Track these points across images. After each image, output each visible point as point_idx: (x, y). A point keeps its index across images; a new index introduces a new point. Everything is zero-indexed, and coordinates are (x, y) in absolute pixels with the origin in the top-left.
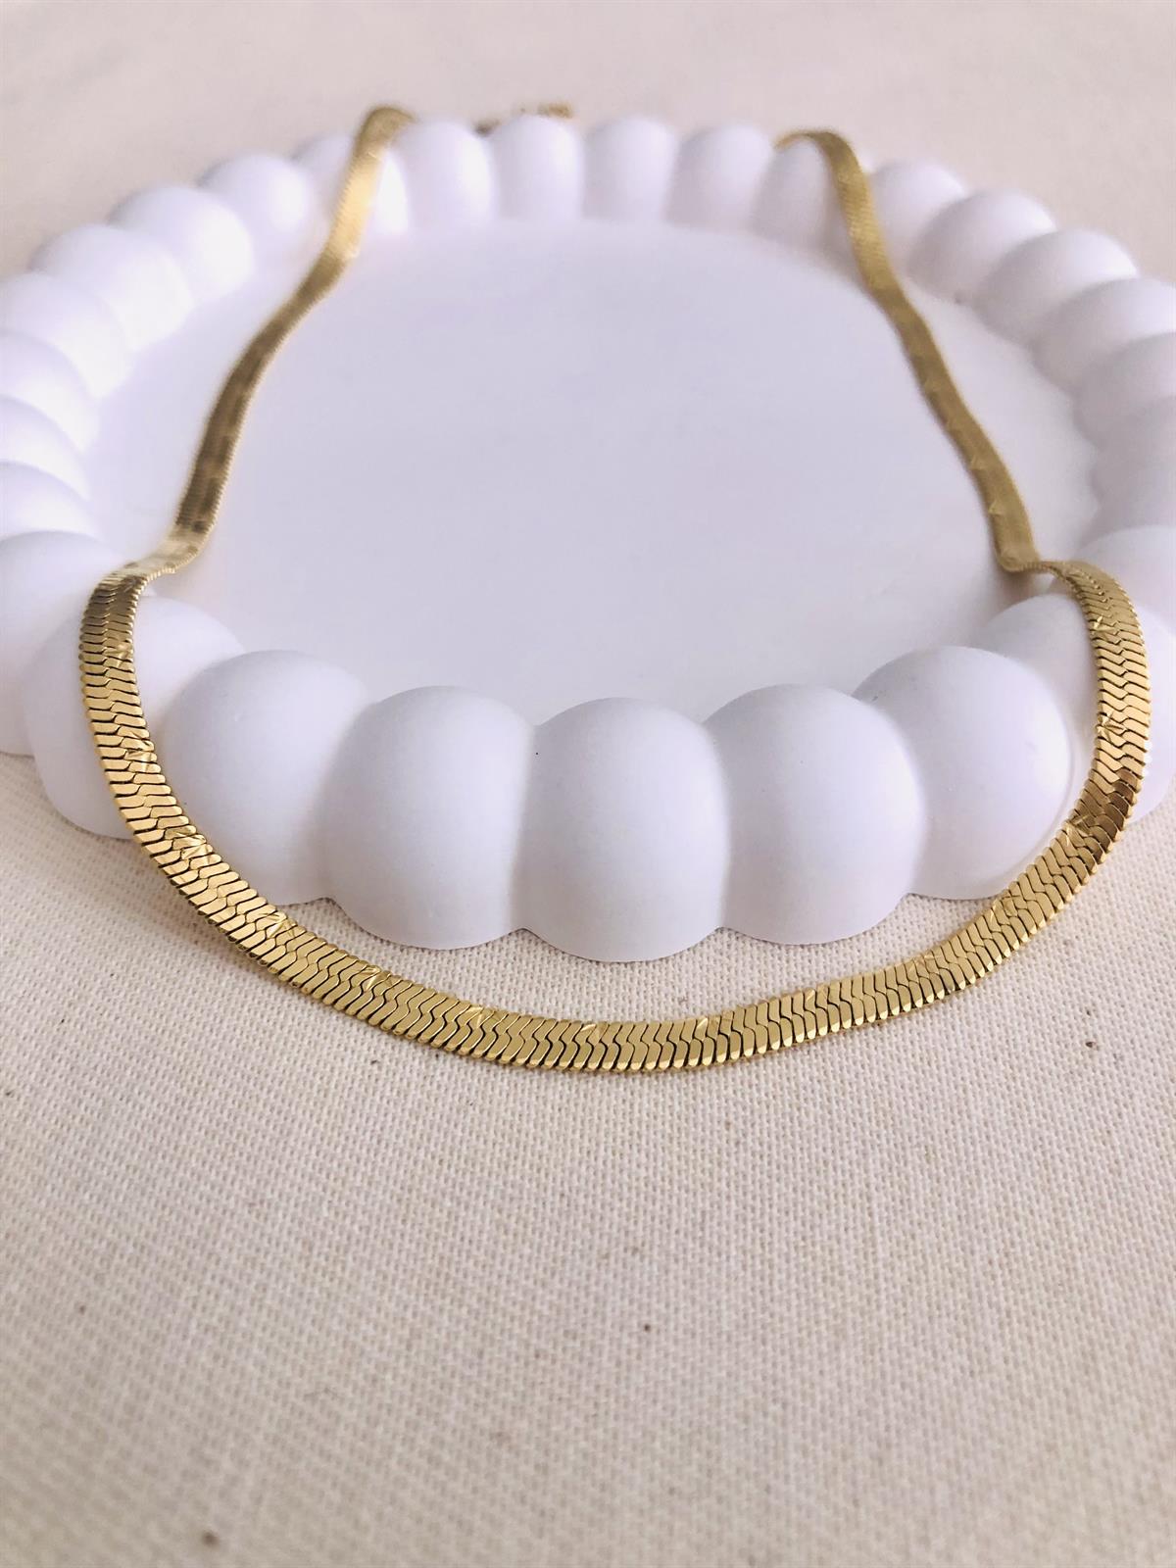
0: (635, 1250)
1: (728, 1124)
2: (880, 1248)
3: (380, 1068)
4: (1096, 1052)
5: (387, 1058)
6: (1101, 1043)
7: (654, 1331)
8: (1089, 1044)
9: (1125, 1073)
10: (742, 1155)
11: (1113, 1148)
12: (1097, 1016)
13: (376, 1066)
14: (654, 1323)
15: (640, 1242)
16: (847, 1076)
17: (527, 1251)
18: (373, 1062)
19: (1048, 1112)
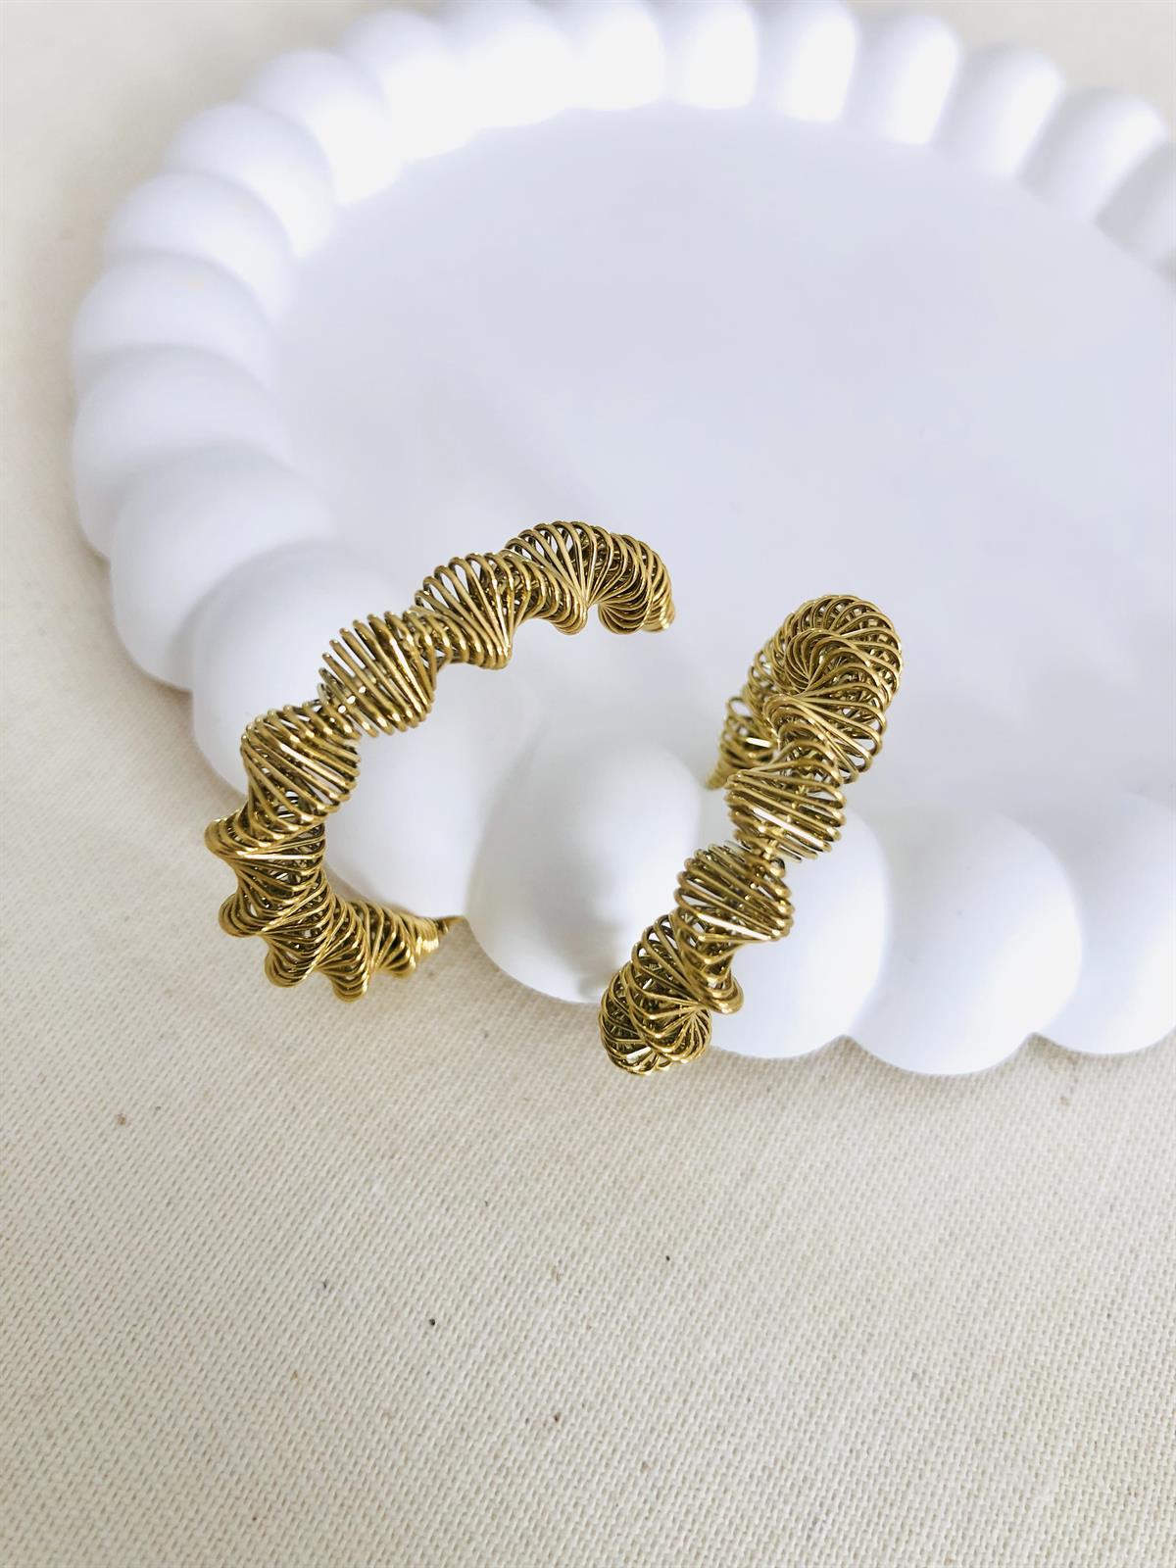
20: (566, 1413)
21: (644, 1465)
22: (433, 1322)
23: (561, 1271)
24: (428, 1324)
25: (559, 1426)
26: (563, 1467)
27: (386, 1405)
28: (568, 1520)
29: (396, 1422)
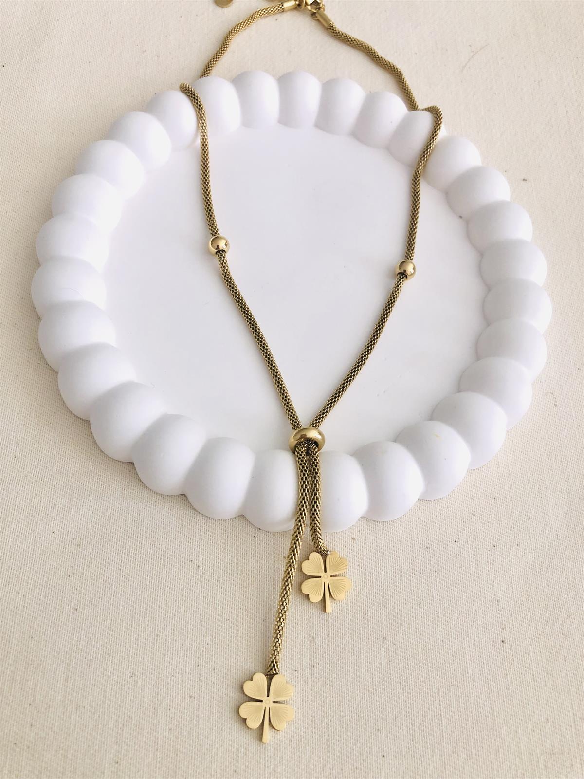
0: (378, 730)
1: (400, 683)
2: (443, 721)
3: (298, 673)
4: (504, 645)
5: (299, 669)
6: (506, 641)
7: (385, 757)
8: (503, 641)
9: (512, 651)
10: (405, 694)
11: (508, 680)
12: (506, 630)
13: (296, 672)
14: (385, 754)
15: (379, 727)
16: (433, 662)
17: (349, 734)
18: (295, 671)
19: (490, 669)
20: (495, 544)
21: (518, 545)
22: (456, 542)
23: (474, 513)
24: (455, 543)
25: (496, 548)
26: (502, 556)
27: (458, 566)
28: (510, 566)
29: (463, 568)
